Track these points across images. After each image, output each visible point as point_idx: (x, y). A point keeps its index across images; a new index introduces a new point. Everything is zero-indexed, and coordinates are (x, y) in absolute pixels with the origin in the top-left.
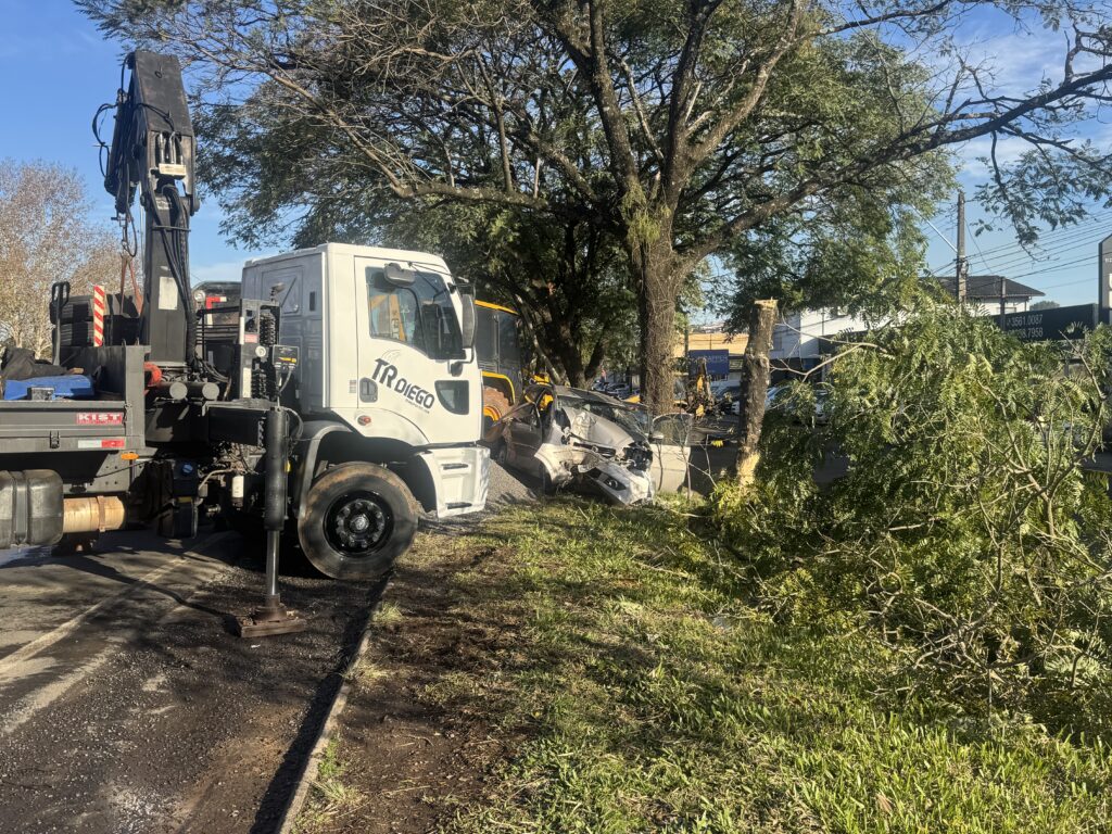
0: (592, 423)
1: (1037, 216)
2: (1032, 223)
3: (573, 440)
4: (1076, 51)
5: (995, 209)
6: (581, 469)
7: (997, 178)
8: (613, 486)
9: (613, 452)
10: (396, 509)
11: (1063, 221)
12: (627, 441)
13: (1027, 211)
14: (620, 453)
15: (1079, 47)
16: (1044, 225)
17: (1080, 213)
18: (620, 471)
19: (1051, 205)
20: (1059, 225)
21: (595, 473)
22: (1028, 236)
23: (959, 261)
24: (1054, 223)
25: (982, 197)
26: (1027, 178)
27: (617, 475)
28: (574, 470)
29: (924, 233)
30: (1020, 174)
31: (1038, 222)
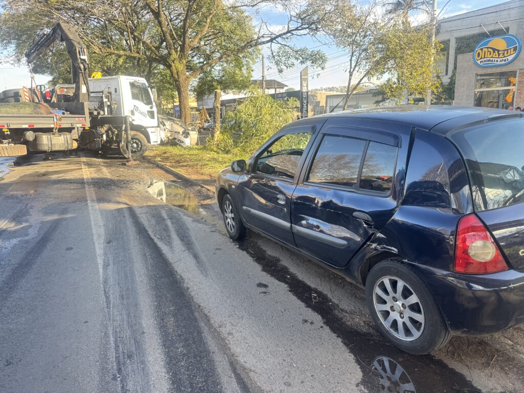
0: (172, 125)
1: (283, 65)
2: (282, 67)
3: (167, 130)
4: (290, 21)
5: (272, 62)
6: (170, 138)
7: (272, 54)
8: (180, 142)
9: (179, 133)
10: (142, 142)
11: (289, 67)
12: (183, 130)
13: (281, 63)
14: (181, 133)
15: (291, 20)
16: (285, 68)
17: (293, 65)
18: (182, 138)
19: (286, 62)
20: (289, 68)
21: (175, 139)
22: (281, 71)
23: (263, 77)
24: (287, 67)
25: (268, 58)
26: (280, 54)
27: (182, 139)
28: (168, 138)
29: (254, 68)
30: (278, 53)
31: (283, 67)
